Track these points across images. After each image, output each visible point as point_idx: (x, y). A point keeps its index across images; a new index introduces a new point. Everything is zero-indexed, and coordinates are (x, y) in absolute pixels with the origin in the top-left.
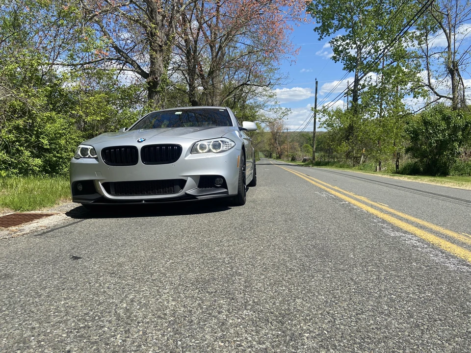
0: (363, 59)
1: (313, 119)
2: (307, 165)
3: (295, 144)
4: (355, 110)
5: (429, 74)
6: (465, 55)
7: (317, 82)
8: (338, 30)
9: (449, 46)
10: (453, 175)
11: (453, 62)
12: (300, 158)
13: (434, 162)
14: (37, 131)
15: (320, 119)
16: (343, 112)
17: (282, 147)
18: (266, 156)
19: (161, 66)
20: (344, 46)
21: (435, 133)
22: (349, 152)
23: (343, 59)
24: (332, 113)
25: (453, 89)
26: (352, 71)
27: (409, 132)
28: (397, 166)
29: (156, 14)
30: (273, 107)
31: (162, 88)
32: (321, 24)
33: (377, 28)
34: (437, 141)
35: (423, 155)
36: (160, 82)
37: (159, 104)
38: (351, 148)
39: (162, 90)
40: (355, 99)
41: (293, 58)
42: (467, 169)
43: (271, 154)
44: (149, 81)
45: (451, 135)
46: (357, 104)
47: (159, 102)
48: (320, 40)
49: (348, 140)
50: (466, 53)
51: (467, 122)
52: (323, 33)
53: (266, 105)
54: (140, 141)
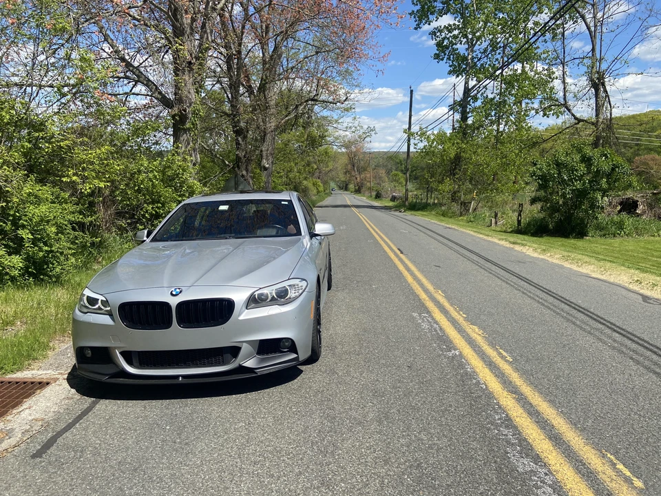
0: (476, 60)
1: (406, 144)
2: (397, 208)
3: (381, 172)
4: (463, 131)
5: (564, 88)
6: (614, 63)
7: (412, 91)
8: (442, 16)
9: (593, 50)
10: (593, 236)
11: (598, 72)
12: (387, 193)
13: (569, 217)
14: (14, 216)
15: (415, 145)
16: (448, 135)
17: (362, 176)
18: (340, 187)
19: (192, 91)
20: (450, 39)
21: (571, 180)
22: (455, 193)
23: (449, 59)
24: (432, 137)
25: (596, 110)
26: (460, 77)
27: (536, 176)
28: (519, 222)
29: (182, 15)
30: (351, 125)
31: (193, 124)
32: (419, 7)
33: (496, 15)
34: (573, 190)
35: (554, 209)
36: (190, 115)
37: (189, 147)
38: (457, 187)
39: (194, 127)
40: (464, 118)
41: (380, 66)
42: (611, 227)
43: (347, 185)
44: (173, 113)
45: (593, 181)
46: (468, 124)
47: (189, 144)
48: (416, 29)
49: (454, 175)
50: (616, 61)
51: (614, 165)
52: (420, 20)
53: (340, 121)
54: (174, 293)
